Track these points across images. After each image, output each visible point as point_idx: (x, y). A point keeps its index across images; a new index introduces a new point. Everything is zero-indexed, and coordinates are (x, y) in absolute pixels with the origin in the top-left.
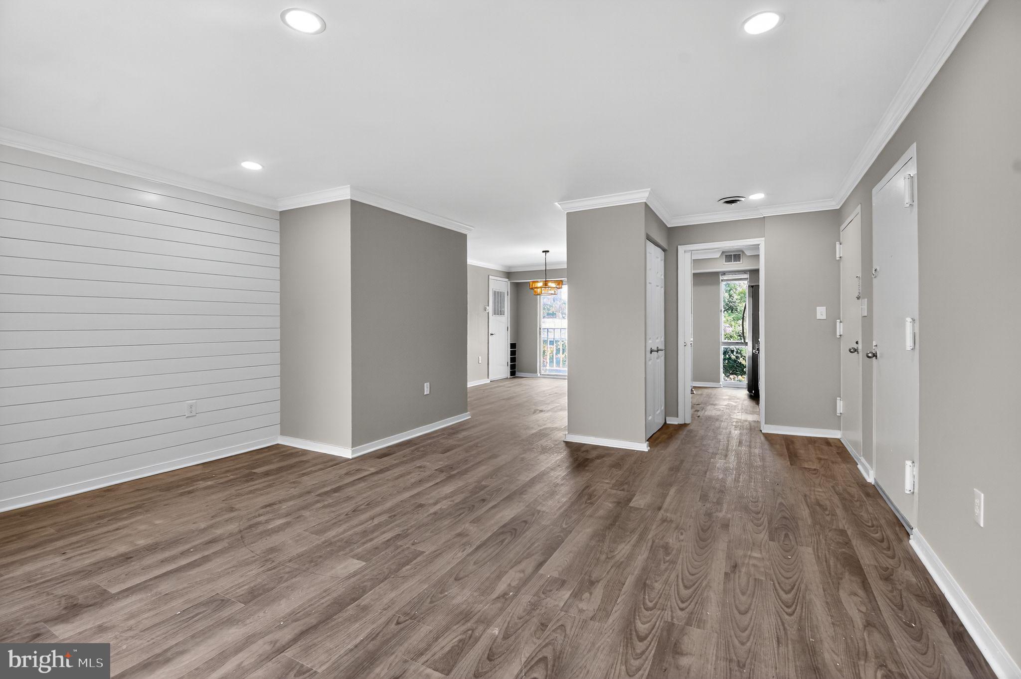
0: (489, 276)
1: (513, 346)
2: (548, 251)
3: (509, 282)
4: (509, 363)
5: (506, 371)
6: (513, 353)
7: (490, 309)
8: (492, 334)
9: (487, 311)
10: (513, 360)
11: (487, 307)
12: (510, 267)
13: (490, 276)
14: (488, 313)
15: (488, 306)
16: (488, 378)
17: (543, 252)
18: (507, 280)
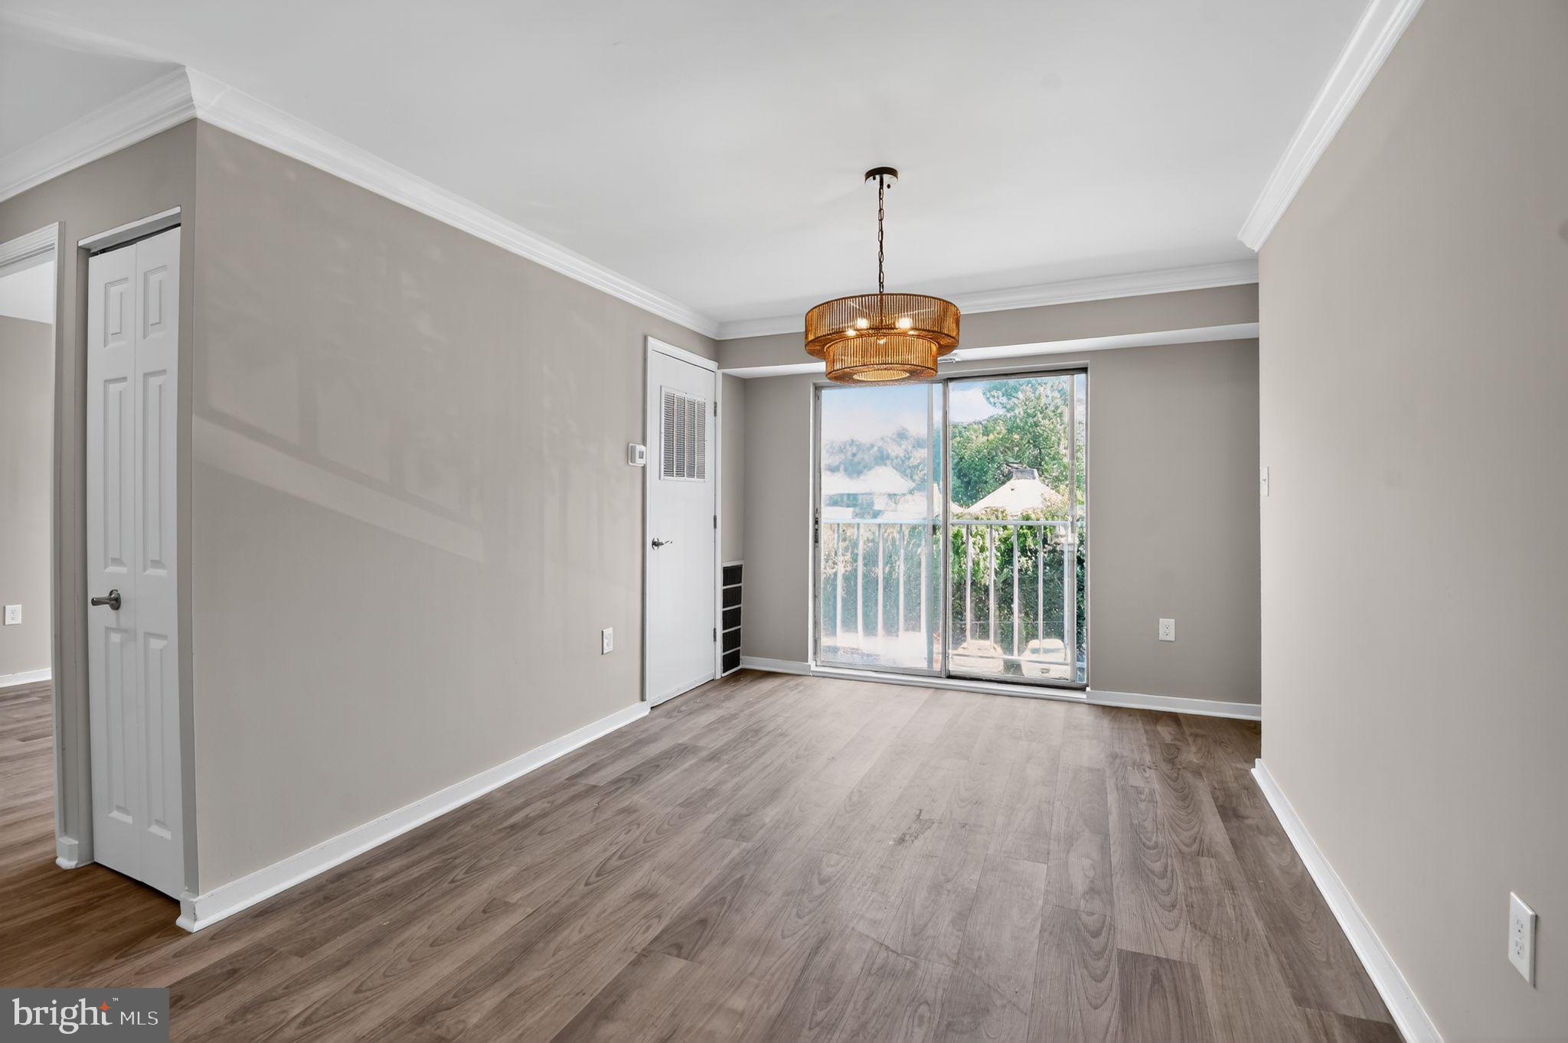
0: (645, 339)
1: (732, 575)
2: (892, 172)
3: (720, 372)
4: (720, 632)
5: (708, 660)
6: (731, 597)
7: (653, 453)
8: (655, 544)
9: (640, 462)
10: (731, 619)
11: (640, 448)
12: (723, 325)
13: (650, 339)
14: (644, 468)
15: (644, 442)
16: (643, 699)
17: (871, 174)
18: (712, 365)
